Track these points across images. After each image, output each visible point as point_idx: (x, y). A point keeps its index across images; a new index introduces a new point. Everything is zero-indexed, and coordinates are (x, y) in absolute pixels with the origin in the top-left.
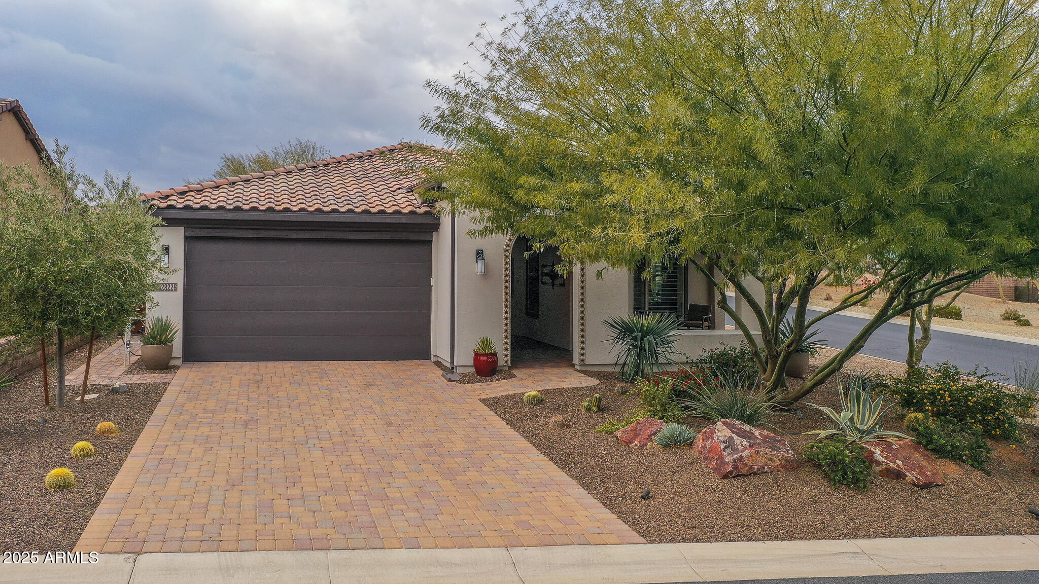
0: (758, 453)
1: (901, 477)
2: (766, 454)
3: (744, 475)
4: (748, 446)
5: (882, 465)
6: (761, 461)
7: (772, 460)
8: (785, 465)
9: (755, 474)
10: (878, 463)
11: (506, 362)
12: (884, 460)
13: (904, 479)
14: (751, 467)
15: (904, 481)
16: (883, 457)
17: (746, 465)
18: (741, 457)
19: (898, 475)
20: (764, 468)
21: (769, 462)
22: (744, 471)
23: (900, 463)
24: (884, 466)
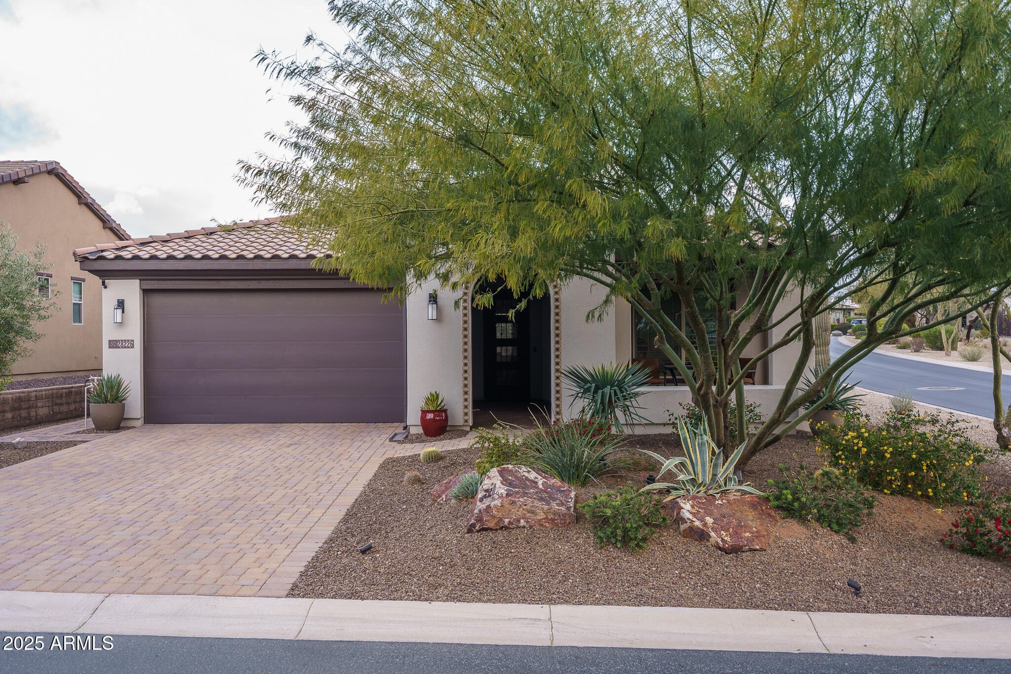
0: (513, 503)
1: (704, 538)
2: (526, 505)
3: (491, 529)
4: (504, 495)
5: (686, 522)
6: (516, 513)
7: (533, 512)
8: (553, 520)
9: (506, 528)
10: (683, 520)
11: (466, 421)
12: (690, 517)
13: (708, 540)
14: (501, 520)
15: (708, 544)
16: (691, 513)
17: (494, 517)
18: (489, 507)
19: (701, 536)
20: (519, 521)
21: (528, 515)
22: (491, 525)
23: (709, 520)
24: (688, 524)
